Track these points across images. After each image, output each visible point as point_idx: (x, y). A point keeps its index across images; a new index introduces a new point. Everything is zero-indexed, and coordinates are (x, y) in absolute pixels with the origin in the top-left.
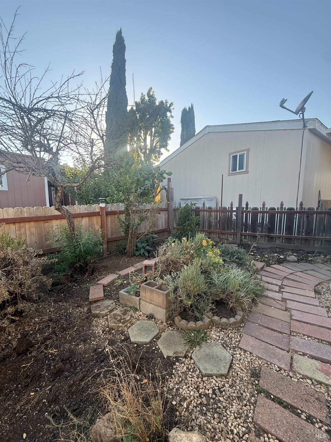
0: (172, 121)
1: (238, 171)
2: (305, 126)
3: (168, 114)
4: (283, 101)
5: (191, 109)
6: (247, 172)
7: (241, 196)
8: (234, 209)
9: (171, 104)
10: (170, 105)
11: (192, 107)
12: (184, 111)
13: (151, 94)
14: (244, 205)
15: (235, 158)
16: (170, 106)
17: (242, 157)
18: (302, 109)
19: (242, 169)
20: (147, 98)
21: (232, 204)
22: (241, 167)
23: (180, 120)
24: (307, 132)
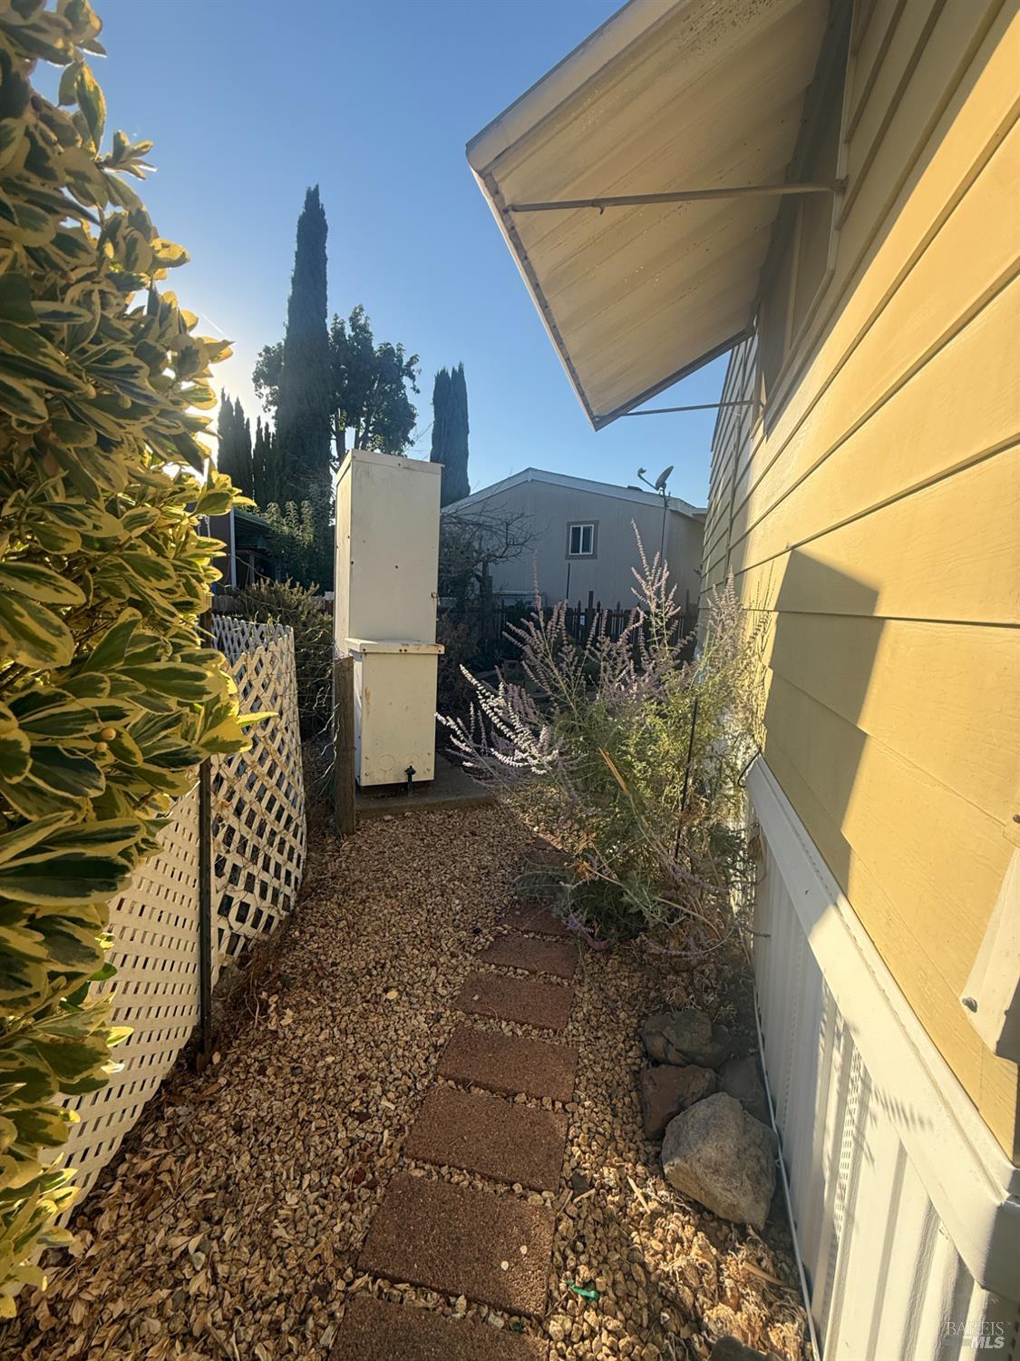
0: (412, 398)
1: (581, 553)
2: (666, 506)
3: (406, 380)
4: (642, 471)
5: (459, 375)
6: (594, 556)
7: (591, 593)
8: (583, 611)
9: (413, 360)
10: (412, 359)
11: (461, 370)
12: (441, 378)
13: (362, 322)
14: (595, 607)
15: (576, 531)
16: (410, 363)
17: (587, 531)
18: (661, 484)
19: (588, 550)
20: (348, 332)
21: (579, 605)
22: (586, 548)
23: (432, 396)
24: (668, 513)
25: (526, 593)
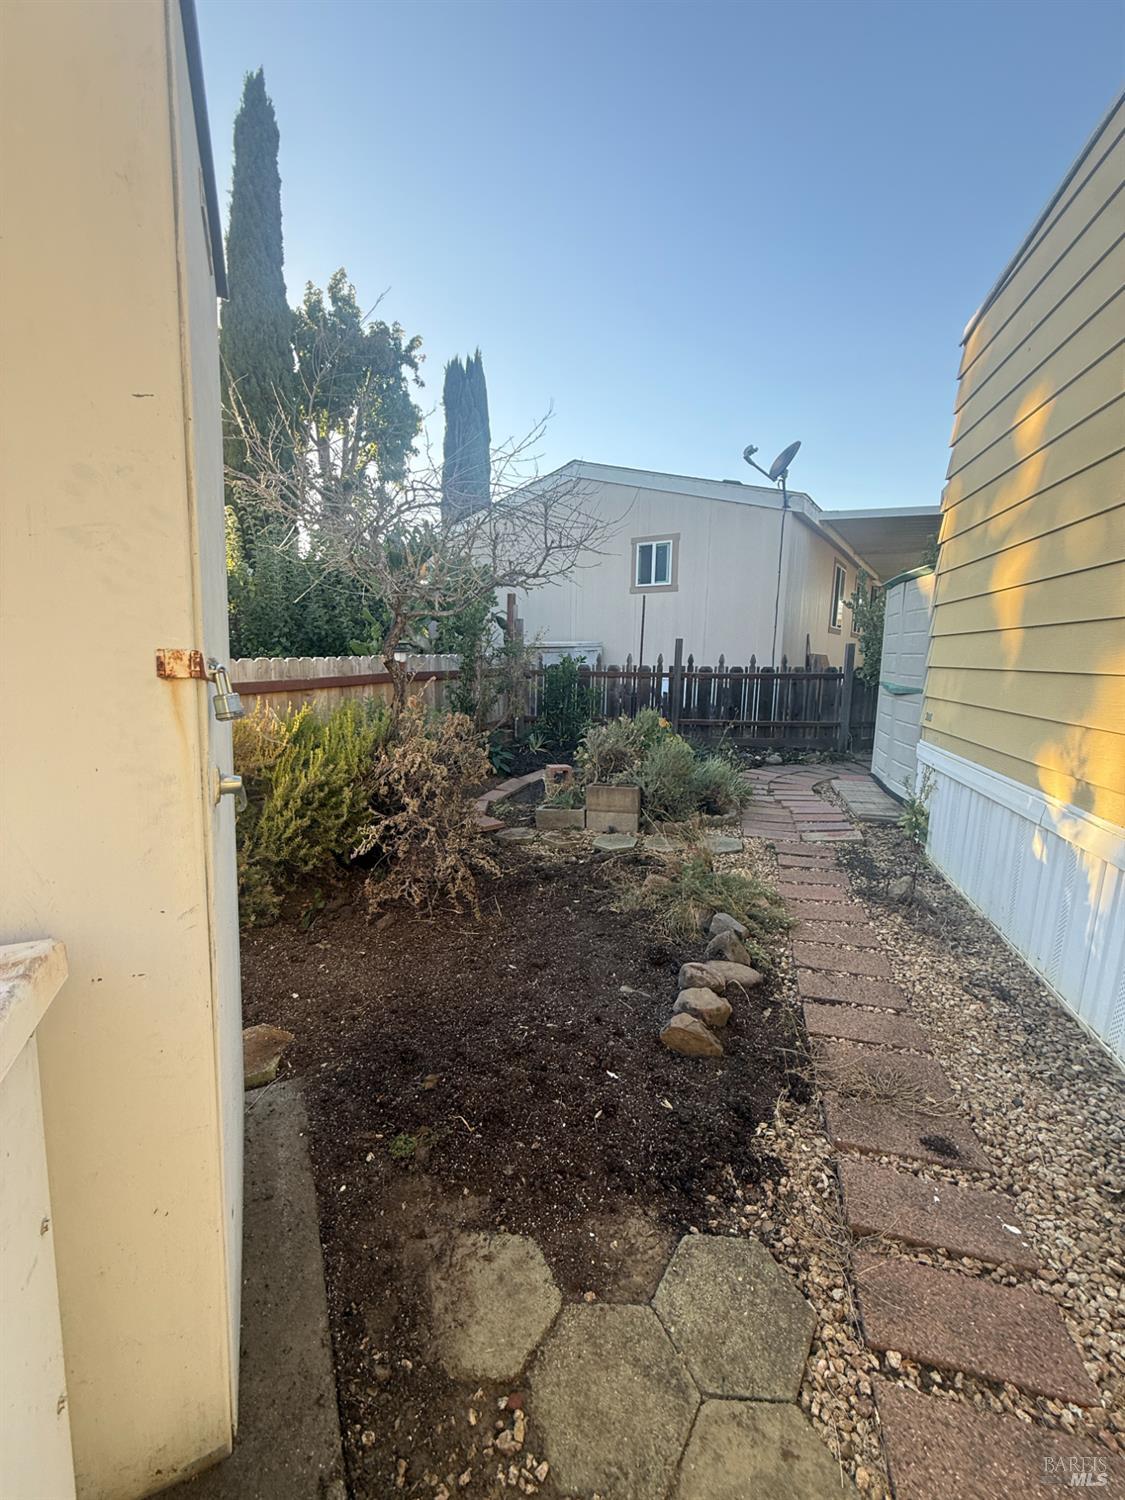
0: (416, 396)
1: (653, 583)
2: (786, 506)
3: (406, 371)
4: (751, 451)
5: (475, 366)
6: (673, 588)
7: (679, 643)
8: (666, 670)
9: (415, 343)
10: (412, 341)
11: (478, 358)
12: (453, 369)
13: (345, 292)
14: (685, 663)
15: (646, 551)
16: (411, 348)
17: (662, 550)
18: (779, 471)
19: (664, 579)
20: (328, 306)
21: (660, 661)
22: (661, 576)
23: (442, 394)
24: (789, 517)
25: (573, 643)
